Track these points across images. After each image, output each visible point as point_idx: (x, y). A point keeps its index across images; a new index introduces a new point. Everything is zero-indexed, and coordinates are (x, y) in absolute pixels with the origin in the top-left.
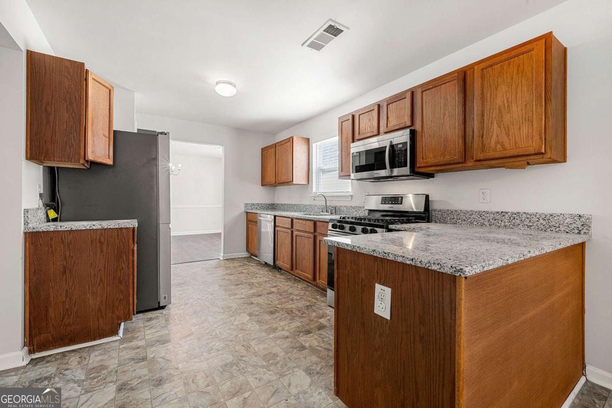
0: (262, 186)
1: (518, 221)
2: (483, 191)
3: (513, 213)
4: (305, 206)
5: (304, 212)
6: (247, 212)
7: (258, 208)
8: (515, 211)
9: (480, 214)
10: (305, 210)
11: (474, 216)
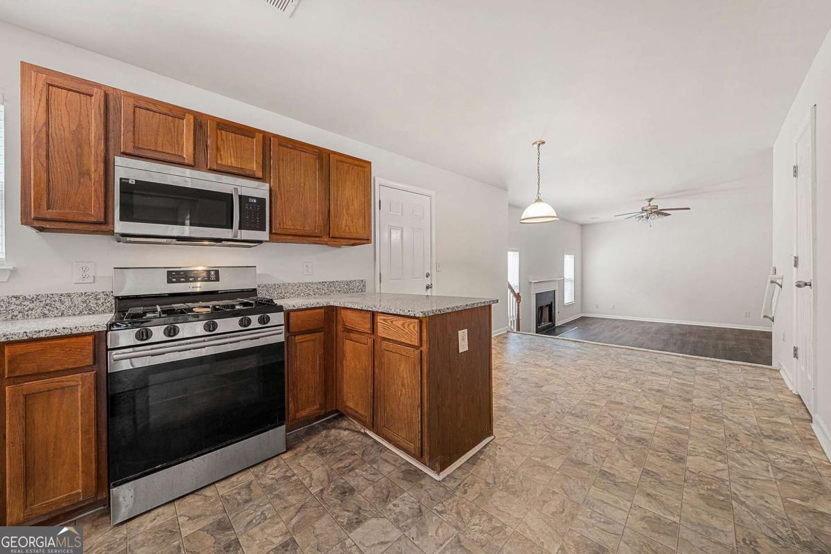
1: (333, 288)
2: (307, 264)
3: (330, 282)
8: (331, 280)
9: (307, 285)
11: (301, 288)
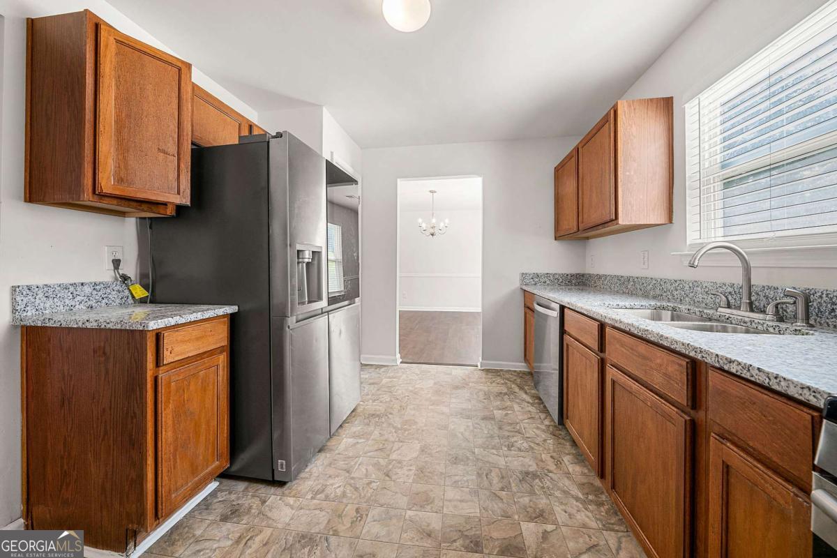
0: (556, 239)
4: (662, 282)
5: (654, 298)
6: (525, 290)
7: (548, 282)
10: (658, 292)
